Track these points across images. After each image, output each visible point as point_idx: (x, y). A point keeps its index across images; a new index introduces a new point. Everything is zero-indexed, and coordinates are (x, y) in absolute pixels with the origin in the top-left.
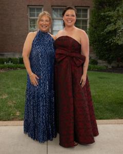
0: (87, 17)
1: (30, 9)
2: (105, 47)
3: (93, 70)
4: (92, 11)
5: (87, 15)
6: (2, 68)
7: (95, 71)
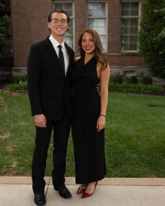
0: (138, 15)
1: (56, 4)
2: (162, 59)
3: (144, 93)
4: (144, 6)
5: (138, 11)
6: (16, 90)
7: (147, 93)
